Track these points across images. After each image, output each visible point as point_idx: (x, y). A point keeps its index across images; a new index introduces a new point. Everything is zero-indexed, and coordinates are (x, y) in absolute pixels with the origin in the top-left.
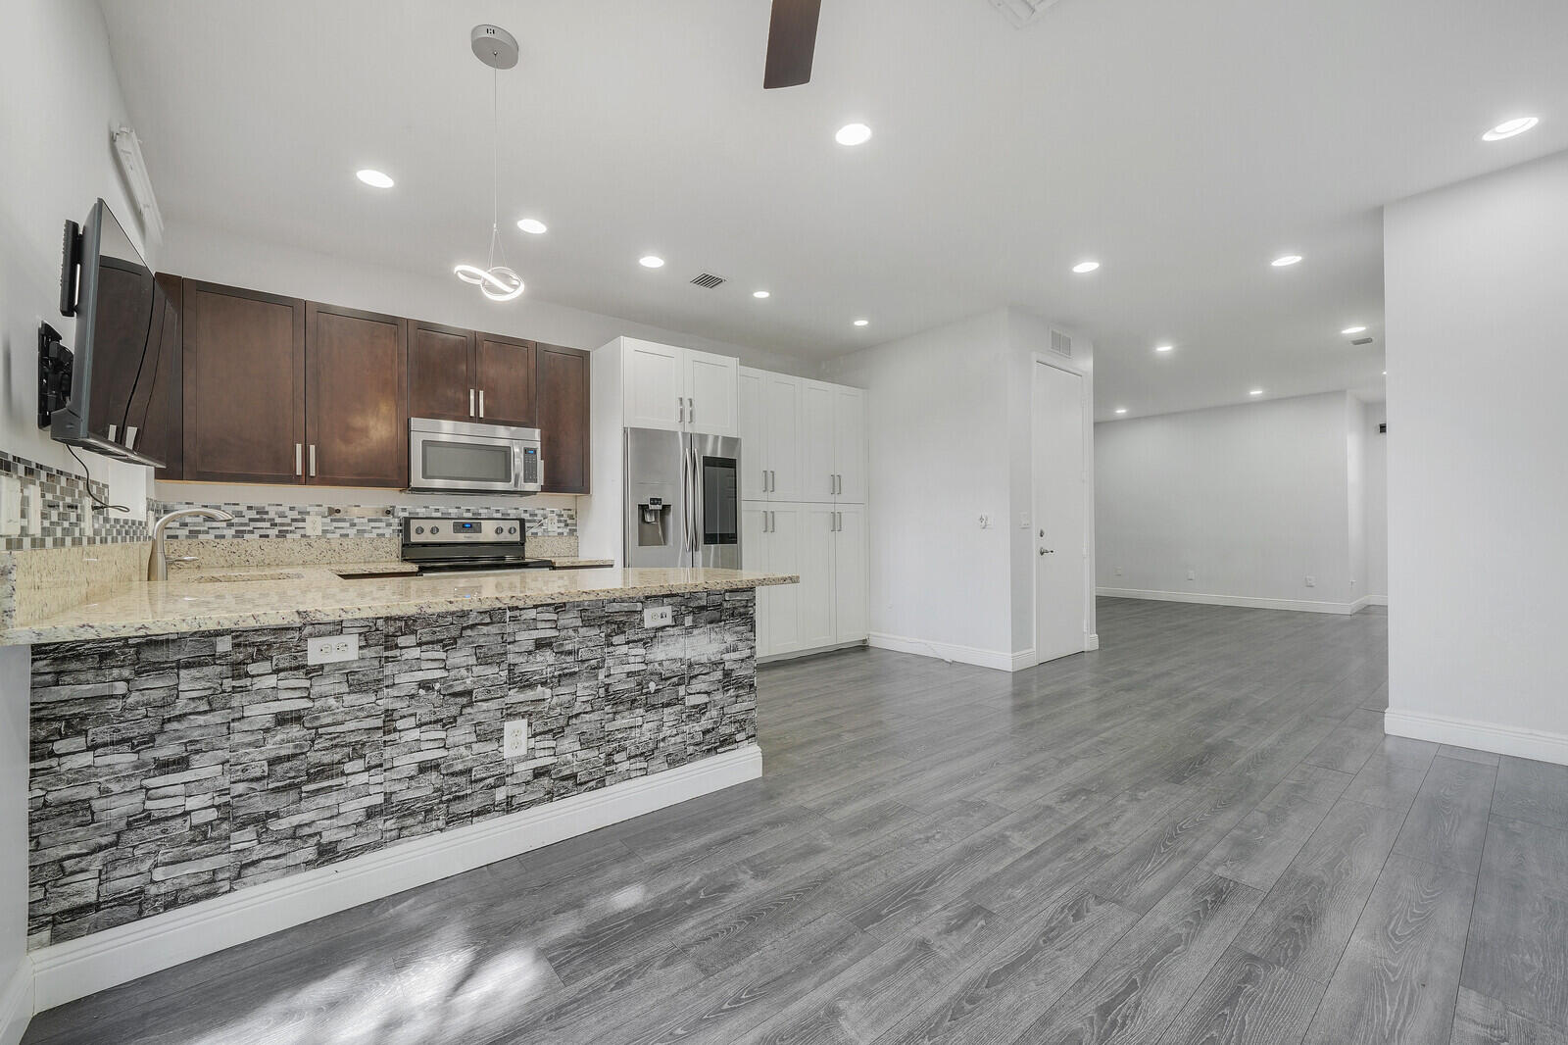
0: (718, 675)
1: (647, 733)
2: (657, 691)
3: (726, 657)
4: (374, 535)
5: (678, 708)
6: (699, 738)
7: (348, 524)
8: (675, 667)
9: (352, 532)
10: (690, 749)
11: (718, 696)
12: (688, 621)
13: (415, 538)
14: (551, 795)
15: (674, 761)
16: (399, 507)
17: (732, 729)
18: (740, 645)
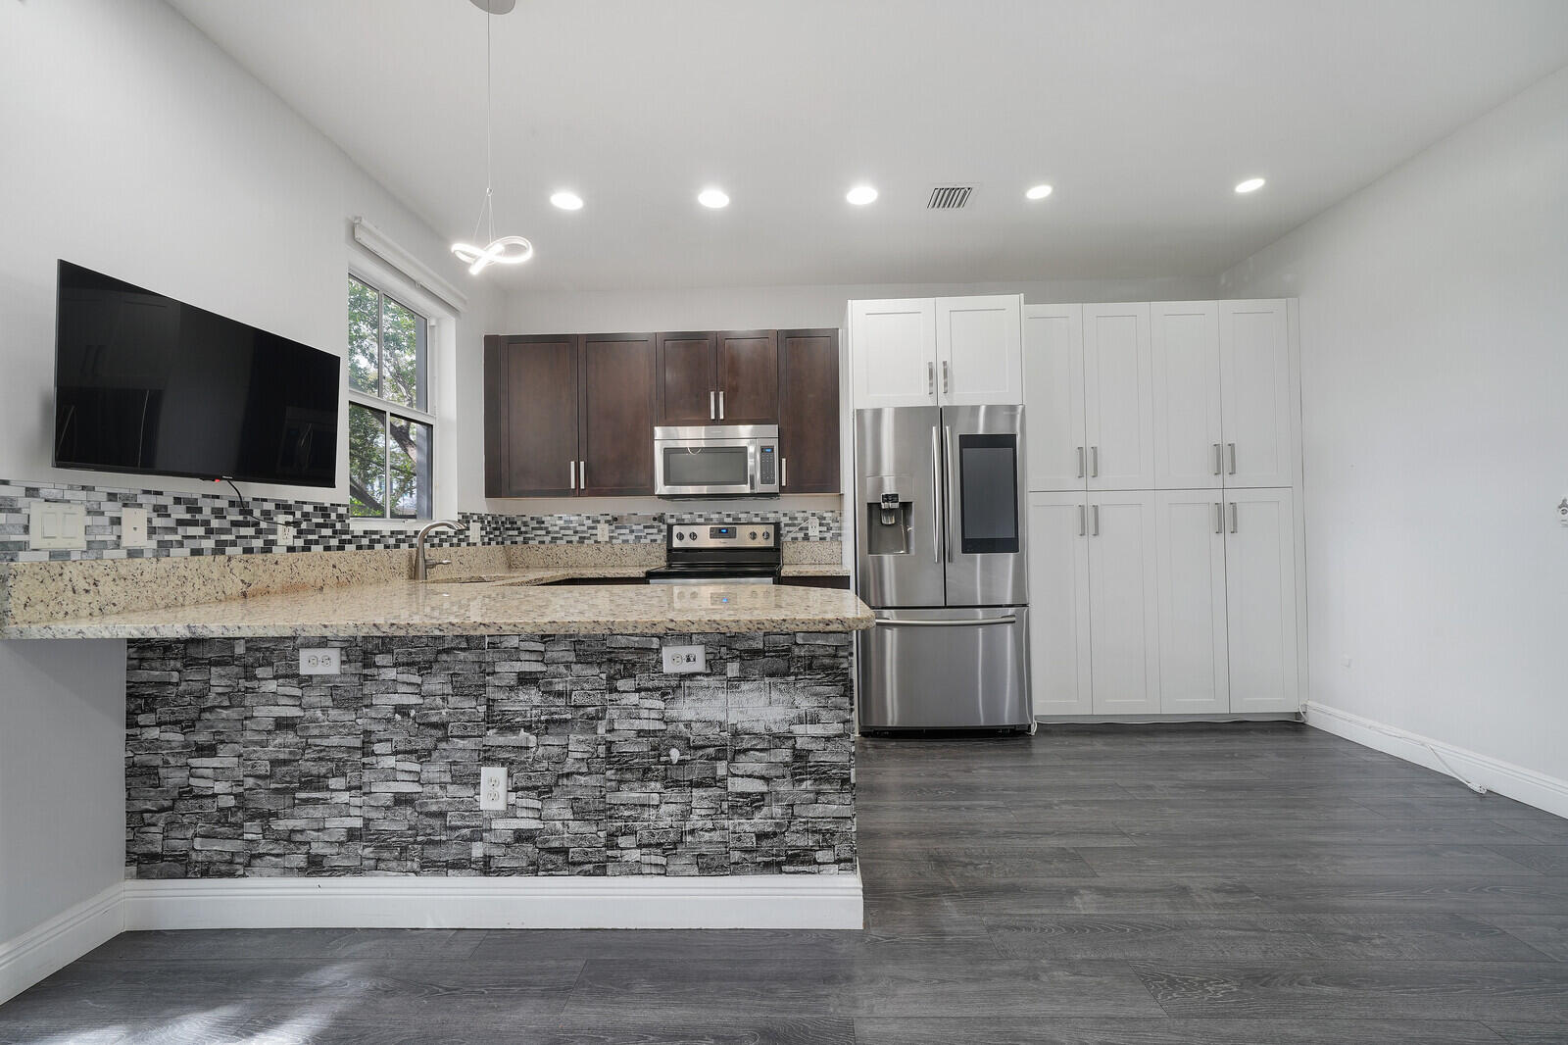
0: (784, 754)
1: (666, 816)
2: (681, 763)
3: (798, 729)
4: (648, 541)
5: (715, 792)
6: (750, 842)
7: (628, 531)
8: (712, 732)
9: (631, 538)
10: (736, 856)
11: (784, 787)
12: (733, 669)
13: (676, 543)
14: (534, 869)
15: (707, 866)
16: (668, 514)
17: (808, 841)
18: (824, 715)
